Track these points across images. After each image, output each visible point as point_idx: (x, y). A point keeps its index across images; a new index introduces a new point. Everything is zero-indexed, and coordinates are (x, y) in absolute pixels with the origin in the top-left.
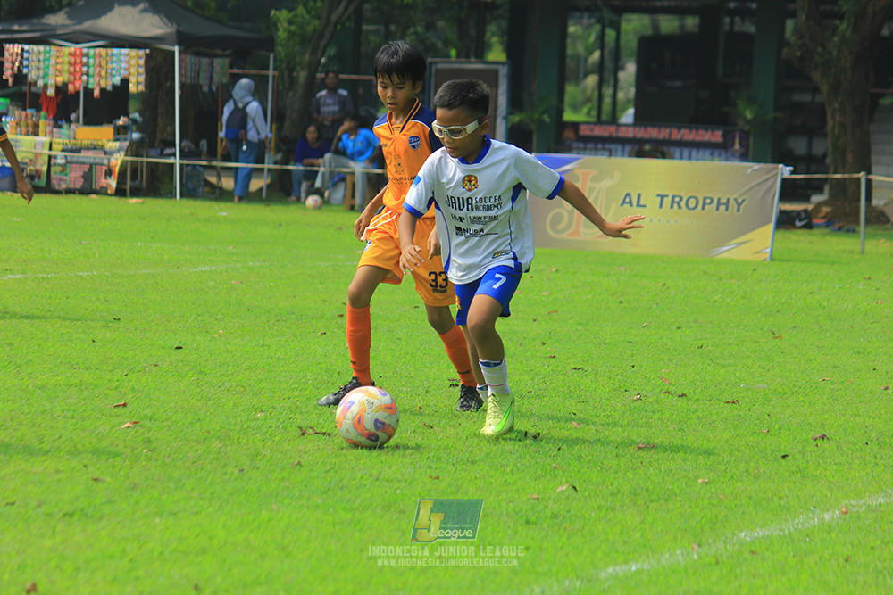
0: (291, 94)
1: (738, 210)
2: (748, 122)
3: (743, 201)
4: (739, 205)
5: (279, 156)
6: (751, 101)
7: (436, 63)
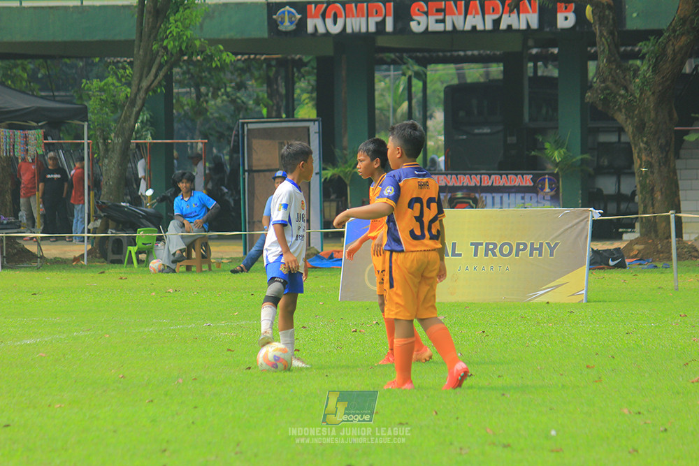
0: (106, 161)
1: (552, 255)
2: (557, 165)
3: (557, 244)
4: (552, 249)
5: (98, 223)
6: (558, 145)
7: (247, 123)
